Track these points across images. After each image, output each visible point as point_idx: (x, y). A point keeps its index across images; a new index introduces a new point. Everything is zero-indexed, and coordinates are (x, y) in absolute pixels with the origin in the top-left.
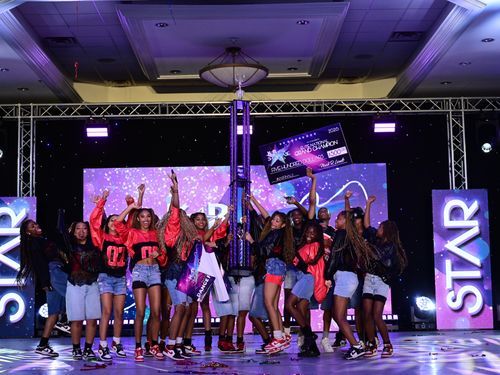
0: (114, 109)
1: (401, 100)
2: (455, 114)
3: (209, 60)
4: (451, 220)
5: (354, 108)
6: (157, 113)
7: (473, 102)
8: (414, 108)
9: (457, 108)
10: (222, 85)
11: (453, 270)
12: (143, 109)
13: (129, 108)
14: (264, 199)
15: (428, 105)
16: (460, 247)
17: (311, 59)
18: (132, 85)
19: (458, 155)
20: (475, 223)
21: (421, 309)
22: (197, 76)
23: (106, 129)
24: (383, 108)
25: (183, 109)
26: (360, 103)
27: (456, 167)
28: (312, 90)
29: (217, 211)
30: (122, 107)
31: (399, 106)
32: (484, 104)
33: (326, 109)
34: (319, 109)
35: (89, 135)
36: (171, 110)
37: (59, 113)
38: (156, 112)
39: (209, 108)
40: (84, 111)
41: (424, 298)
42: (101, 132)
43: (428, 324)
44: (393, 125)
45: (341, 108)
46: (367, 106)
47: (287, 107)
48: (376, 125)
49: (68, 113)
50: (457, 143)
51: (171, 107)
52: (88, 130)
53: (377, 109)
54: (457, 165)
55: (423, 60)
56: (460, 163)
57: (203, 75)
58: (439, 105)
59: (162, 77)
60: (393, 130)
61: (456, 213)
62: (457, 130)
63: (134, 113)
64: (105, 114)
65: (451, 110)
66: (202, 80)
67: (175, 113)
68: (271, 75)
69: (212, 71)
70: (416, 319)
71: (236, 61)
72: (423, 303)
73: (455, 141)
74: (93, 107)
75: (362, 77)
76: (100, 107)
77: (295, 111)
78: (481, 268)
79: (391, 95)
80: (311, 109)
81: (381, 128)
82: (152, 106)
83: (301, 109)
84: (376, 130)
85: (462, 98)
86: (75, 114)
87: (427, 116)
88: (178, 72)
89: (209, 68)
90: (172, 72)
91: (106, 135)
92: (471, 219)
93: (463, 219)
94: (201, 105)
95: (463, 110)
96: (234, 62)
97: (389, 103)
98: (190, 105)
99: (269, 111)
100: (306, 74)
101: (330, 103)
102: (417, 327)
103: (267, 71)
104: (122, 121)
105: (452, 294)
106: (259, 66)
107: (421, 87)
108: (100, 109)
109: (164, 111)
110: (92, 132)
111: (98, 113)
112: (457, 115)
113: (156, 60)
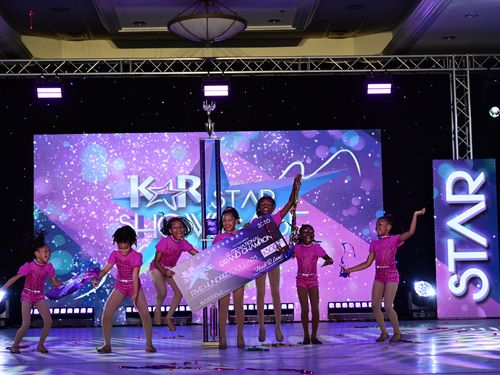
0: (68, 66)
1: (397, 57)
2: (458, 73)
3: (178, 10)
4: (454, 193)
5: (344, 67)
6: (119, 71)
7: (480, 60)
8: (412, 66)
9: (461, 66)
10: (195, 39)
11: (456, 251)
12: (103, 66)
13: (86, 65)
14: (239, 173)
15: (428, 63)
16: (463, 224)
17: (295, 9)
18: (90, 39)
19: (462, 120)
20: (482, 197)
21: (420, 295)
22: (165, 29)
23: (59, 90)
24: (378, 66)
25: (148, 66)
26: (351, 60)
27: (460, 134)
28: (296, 45)
29: (188, 184)
30: (78, 63)
31: (395, 64)
32: (491, 63)
33: (312, 68)
34: (304, 67)
35: (40, 96)
36: (134, 67)
37: (5, 71)
38: (118, 69)
39: (178, 66)
40: (34, 68)
41: (423, 282)
42: (55, 93)
43: (427, 312)
44: (389, 86)
45: (330, 66)
46: (359, 64)
47: (268, 65)
48: (370, 86)
49: (16, 71)
50: (462, 107)
51: (134, 64)
52: (39, 90)
53: (370, 67)
54: (461, 131)
55: (423, 11)
56: (464, 129)
57: (172, 26)
58: (441, 63)
59: (124, 30)
60: (389, 91)
61: (460, 186)
62: (461, 92)
63: (92, 71)
64: (58, 71)
65: (454, 69)
66: (171, 33)
67: (139, 71)
68: (250, 28)
69: (182, 22)
70: (414, 307)
71: (211, 11)
72: (423, 289)
73: (459, 105)
74: (44, 64)
75: (354, 31)
76: (52, 63)
77: (277, 69)
78: (488, 249)
79: (387, 51)
80: (295, 67)
81: (375, 89)
82: (112, 63)
83: (284, 67)
84: (370, 92)
85: (467, 56)
86: (24, 72)
87: (428, 75)
88: (143, 24)
89: (178, 19)
90: (136, 24)
91: (59, 96)
92: (477, 193)
93: (468, 193)
94: (169, 62)
95: (468, 69)
96: (207, 12)
97: (384, 61)
98: (157, 62)
99: (247, 69)
100: (289, 27)
101: (317, 61)
102: (415, 315)
103: (246, 24)
104: (78, 79)
105: (454, 278)
106: (236, 18)
107: (421, 43)
108: (53, 65)
109: (126, 69)
110: (44, 93)
111: (50, 71)
112: (461, 74)
113: (117, 9)
